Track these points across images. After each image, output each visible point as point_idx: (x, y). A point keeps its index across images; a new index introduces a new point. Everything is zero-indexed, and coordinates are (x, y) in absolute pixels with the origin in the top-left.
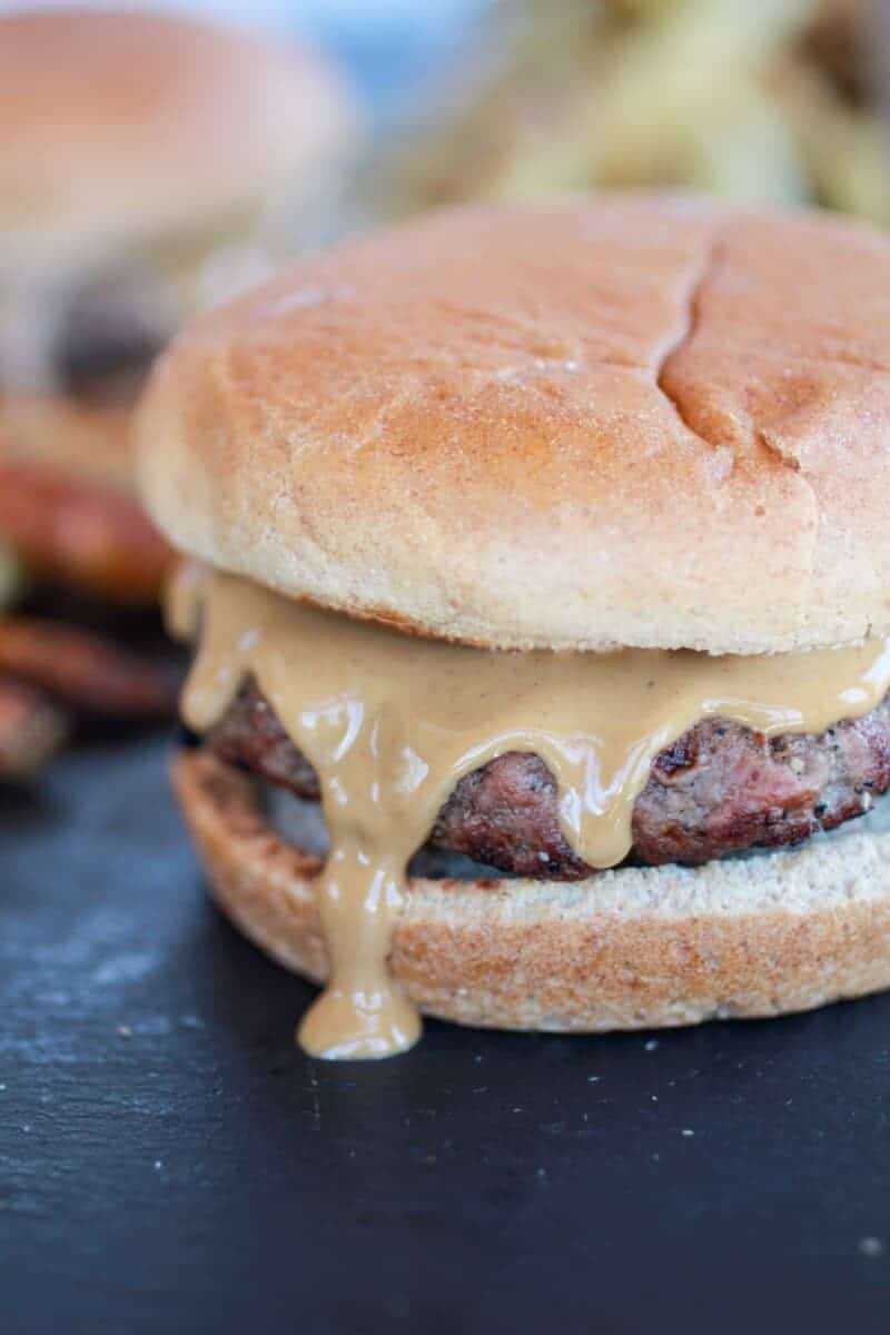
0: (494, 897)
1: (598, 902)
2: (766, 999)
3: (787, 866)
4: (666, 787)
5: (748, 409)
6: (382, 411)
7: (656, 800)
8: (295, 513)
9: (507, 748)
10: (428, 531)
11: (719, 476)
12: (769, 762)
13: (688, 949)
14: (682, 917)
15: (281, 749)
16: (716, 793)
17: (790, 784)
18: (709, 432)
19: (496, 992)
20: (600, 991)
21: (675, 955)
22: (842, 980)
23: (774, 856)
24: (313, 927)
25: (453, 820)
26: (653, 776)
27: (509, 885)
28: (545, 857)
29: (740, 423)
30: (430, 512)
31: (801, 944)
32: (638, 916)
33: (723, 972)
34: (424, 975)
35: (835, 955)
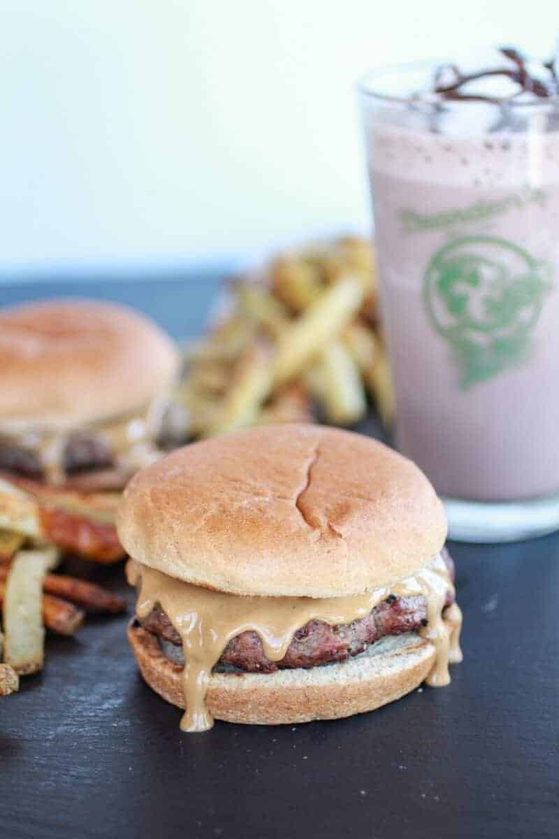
0: (241, 679)
1: (276, 682)
2: (333, 713)
3: (339, 669)
4: (299, 643)
5: (326, 515)
6: (204, 517)
7: (295, 647)
8: (175, 551)
9: (245, 630)
10: (219, 559)
11: (315, 539)
12: (332, 634)
13: (306, 697)
14: (304, 686)
15: (169, 628)
16: (315, 645)
17: (339, 642)
18: (313, 524)
19: (242, 711)
20: (277, 711)
21: (302, 698)
22: (358, 707)
23: (335, 666)
24: (181, 690)
25: (228, 654)
26: (294, 639)
27: (246, 675)
28: (258, 666)
29: (323, 520)
30: (220, 552)
31: (344, 695)
32: (289, 686)
33: (317, 704)
34: (217, 706)
35: (355, 698)
